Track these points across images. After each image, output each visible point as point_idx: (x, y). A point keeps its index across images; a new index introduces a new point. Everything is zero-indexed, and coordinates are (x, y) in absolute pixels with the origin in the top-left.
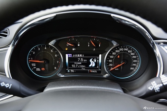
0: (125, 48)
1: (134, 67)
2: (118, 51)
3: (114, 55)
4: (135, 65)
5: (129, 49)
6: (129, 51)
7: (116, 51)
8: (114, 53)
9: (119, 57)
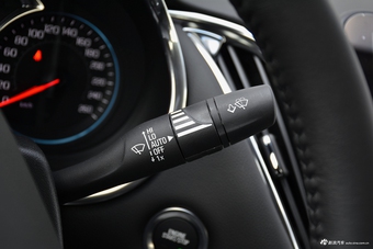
0: (68, 26)
1: (95, 103)
2: (38, 34)
3: (19, 47)
4: (96, 95)
5: (82, 34)
6: (80, 41)
7: (31, 33)
8: (20, 40)
9: (38, 56)
